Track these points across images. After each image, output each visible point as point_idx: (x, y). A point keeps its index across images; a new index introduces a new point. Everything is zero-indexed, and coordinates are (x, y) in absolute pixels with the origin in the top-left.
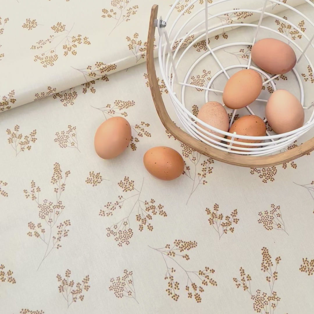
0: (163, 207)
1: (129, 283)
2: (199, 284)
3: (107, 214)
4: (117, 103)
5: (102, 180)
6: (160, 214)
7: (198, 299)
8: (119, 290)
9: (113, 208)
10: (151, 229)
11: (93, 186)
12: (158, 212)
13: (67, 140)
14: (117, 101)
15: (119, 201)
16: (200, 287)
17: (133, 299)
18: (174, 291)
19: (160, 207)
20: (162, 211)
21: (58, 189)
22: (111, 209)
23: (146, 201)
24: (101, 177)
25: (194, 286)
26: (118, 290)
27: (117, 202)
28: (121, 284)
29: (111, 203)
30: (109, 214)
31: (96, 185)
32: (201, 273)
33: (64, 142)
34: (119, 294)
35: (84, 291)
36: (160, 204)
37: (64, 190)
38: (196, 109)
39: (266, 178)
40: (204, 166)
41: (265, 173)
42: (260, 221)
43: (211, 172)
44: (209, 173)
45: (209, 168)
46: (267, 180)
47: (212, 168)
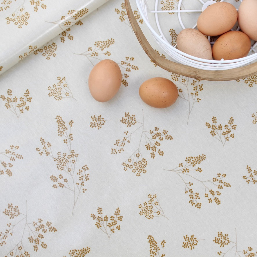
0: (167, 131)
1: (156, 205)
2: (215, 189)
3: (119, 151)
4: (97, 44)
5: (105, 122)
6: (166, 139)
7: (218, 201)
8: (149, 213)
9: (123, 145)
10: (162, 154)
11: (98, 129)
12: (164, 138)
13: (60, 92)
14: (97, 43)
15: (126, 136)
16: (217, 192)
17: (163, 217)
18: (196, 201)
19: (165, 132)
20: (168, 135)
21: (66, 140)
22: (121, 146)
23: (150, 131)
24: (103, 119)
25: (212, 192)
26: (147, 213)
27: (124, 138)
28: (149, 207)
29: (119, 140)
30: (121, 151)
31: (101, 127)
32: (215, 180)
33: (58, 94)
34: (149, 216)
35: (118, 222)
36: (164, 130)
37: (72, 139)
38: (173, 33)
39: (251, 82)
40: (194, 85)
41: (249, 78)
42: (254, 122)
43: (202, 89)
44: (201, 90)
45: (199, 85)
46: (252, 84)
47: (202, 85)
